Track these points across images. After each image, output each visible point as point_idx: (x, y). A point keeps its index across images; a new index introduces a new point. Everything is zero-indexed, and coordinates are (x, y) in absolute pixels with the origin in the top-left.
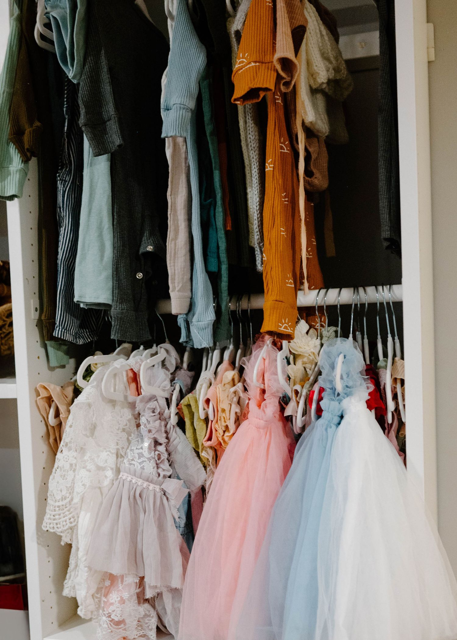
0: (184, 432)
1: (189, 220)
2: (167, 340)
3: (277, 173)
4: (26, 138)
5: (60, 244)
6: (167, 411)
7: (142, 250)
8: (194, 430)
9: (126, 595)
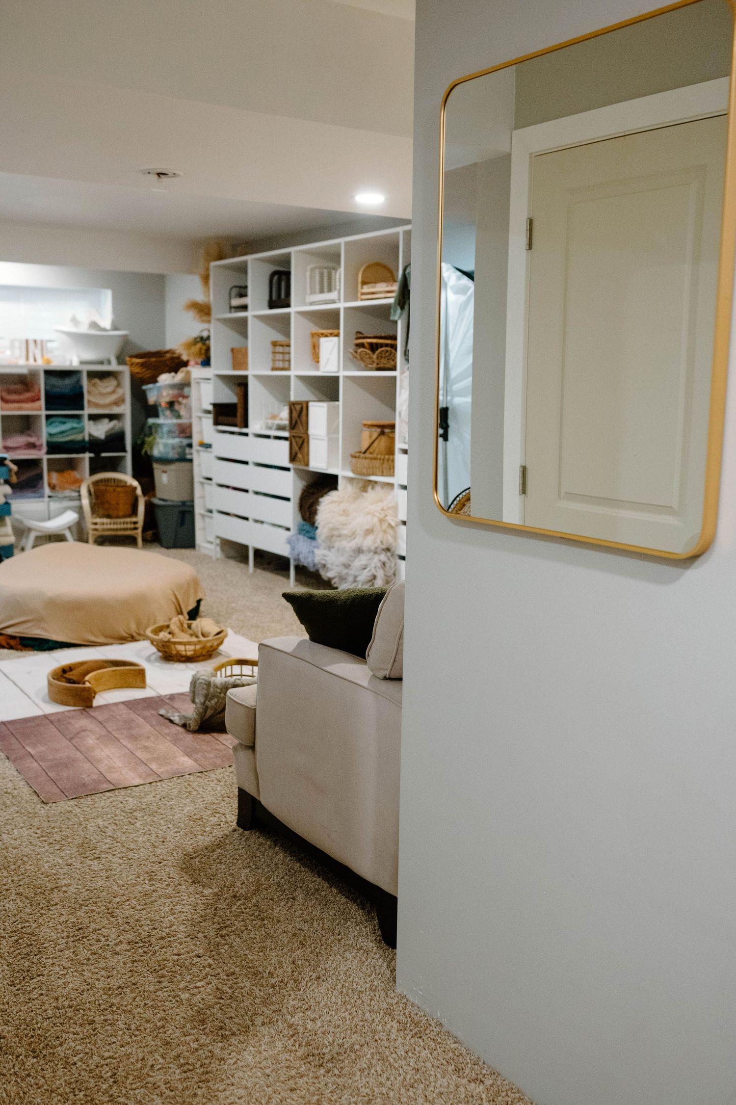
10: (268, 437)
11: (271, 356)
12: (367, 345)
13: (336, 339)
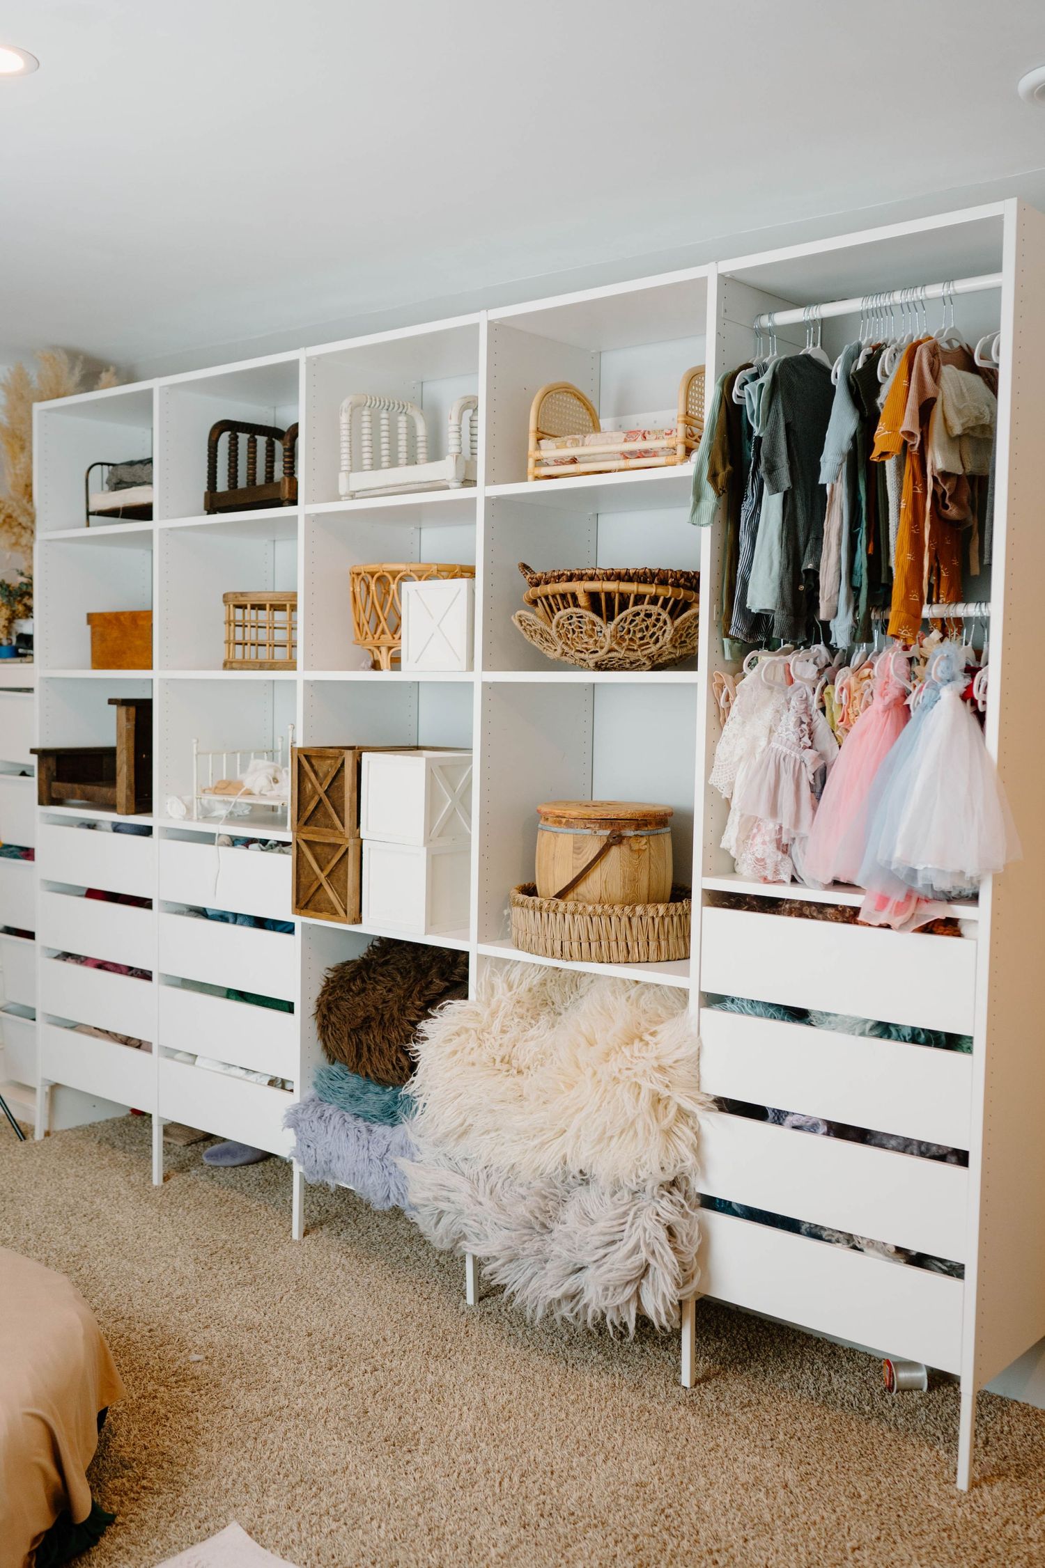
0: (824, 714)
1: (839, 544)
2: (822, 642)
3: (908, 510)
4: (720, 479)
5: (740, 561)
6: (811, 696)
7: (803, 568)
8: (832, 713)
9: (767, 839)
10: (209, 838)
11: (222, 632)
12: (582, 600)
13: (462, 583)
